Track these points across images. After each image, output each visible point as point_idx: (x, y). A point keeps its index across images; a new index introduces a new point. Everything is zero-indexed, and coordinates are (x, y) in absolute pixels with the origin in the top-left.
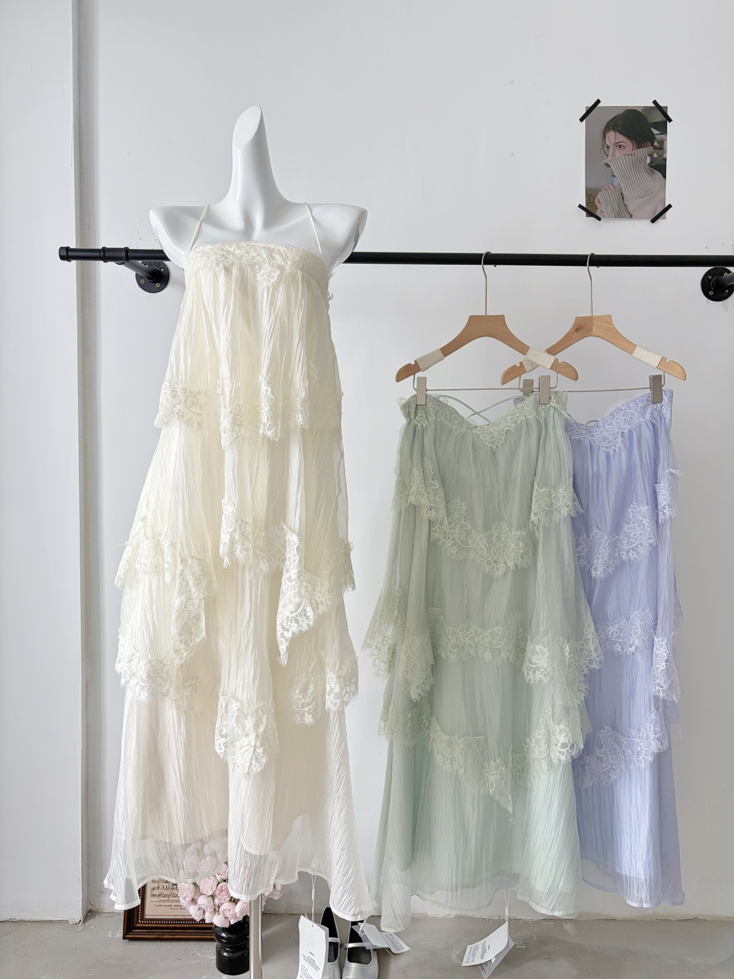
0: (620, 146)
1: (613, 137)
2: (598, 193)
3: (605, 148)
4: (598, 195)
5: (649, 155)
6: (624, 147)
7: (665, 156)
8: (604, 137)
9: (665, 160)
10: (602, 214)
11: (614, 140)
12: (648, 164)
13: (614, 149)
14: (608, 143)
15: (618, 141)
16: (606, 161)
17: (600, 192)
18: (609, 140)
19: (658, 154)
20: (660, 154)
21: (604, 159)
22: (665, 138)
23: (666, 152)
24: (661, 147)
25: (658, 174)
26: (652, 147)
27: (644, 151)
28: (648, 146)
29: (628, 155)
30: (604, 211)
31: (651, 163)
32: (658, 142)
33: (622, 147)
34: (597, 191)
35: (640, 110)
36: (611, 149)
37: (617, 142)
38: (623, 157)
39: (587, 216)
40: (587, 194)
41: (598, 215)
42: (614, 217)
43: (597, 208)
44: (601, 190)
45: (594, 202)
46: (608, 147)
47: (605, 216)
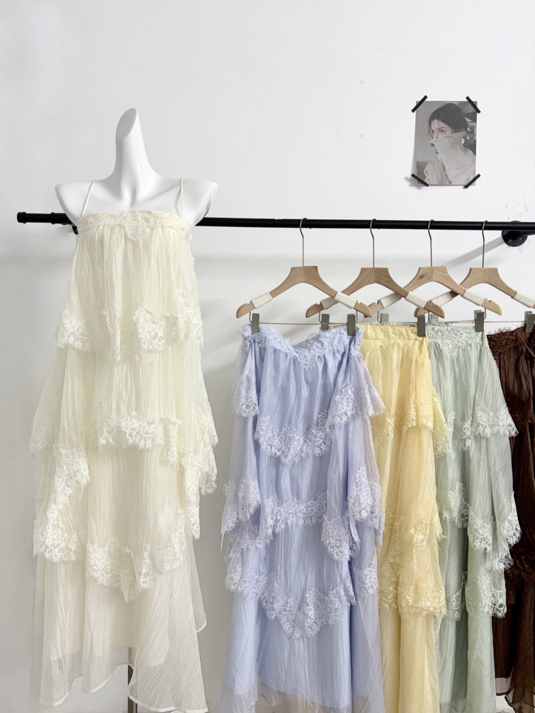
0: (442, 131)
1: (436, 124)
2: (426, 166)
3: (431, 132)
5: (464, 138)
6: (444, 131)
7: (475, 138)
8: (430, 124)
9: (475, 141)
10: (429, 181)
11: (437, 127)
12: (463, 144)
13: (438, 133)
14: (433, 128)
15: (441, 127)
16: (432, 142)
18: (434, 126)
19: (470, 137)
20: (472, 137)
21: (430, 140)
22: (475, 125)
23: (475, 135)
24: (473, 132)
25: (470, 152)
26: (465, 132)
27: (460, 135)
28: (463, 131)
29: (448, 137)
30: (430, 179)
31: (465, 143)
32: (471, 128)
33: (443, 132)
35: (457, 104)
36: (435, 133)
37: (439, 127)
38: (444, 138)
39: (418, 183)
40: (417, 166)
41: (427, 182)
42: (438, 184)
43: (425, 177)
44: (428, 163)
45: (423, 172)
46: (433, 131)
47: (431, 183)
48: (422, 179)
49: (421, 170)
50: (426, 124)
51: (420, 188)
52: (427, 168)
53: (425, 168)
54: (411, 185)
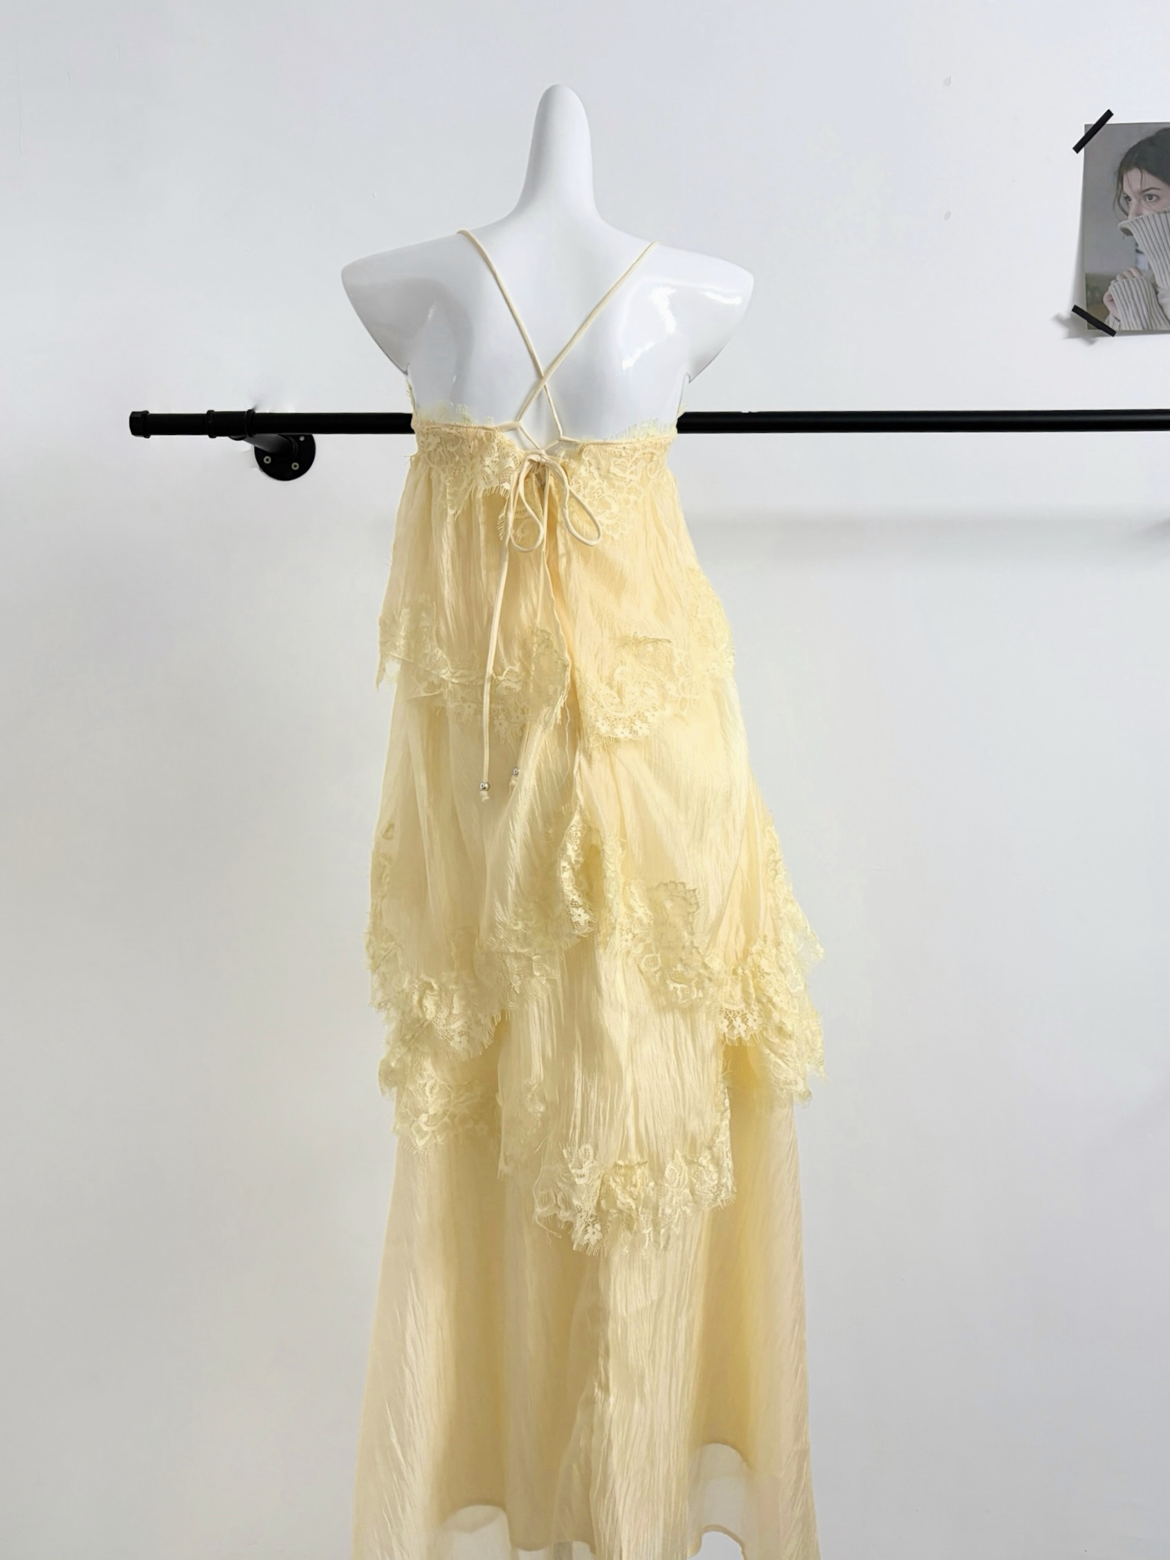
0: (1150, 197)
1: (1135, 180)
2: (1110, 284)
3: (1122, 201)
4: (1110, 288)
6: (1158, 198)
8: (1121, 179)
10: (1117, 323)
11: (1139, 187)
13: (1139, 201)
14: (1127, 190)
15: (1147, 187)
16: (1124, 224)
17: (1112, 282)
18: (1130, 186)
21: (1120, 221)
29: (1165, 212)
30: (1120, 317)
33: (1154, 198)
34: (1108, 280)
36: (1134, 201)
37: (1144, 189)
38: (1156, 215)
39: (1089, 328)
40: (1087, 286)
41: (1111, 326)
42: (1141, 329)
43: (1108, 313)
44: (1114, 278)
45: (1102, 302)
46: (1128, 198)
47: (1123, 328)
48: (1101, 320)
49: (1097, 295)
50: (1111, 180)
51: (1092, 343)
52: (1111, 290)
53: (1107, 289)
54: (1071, 336)
